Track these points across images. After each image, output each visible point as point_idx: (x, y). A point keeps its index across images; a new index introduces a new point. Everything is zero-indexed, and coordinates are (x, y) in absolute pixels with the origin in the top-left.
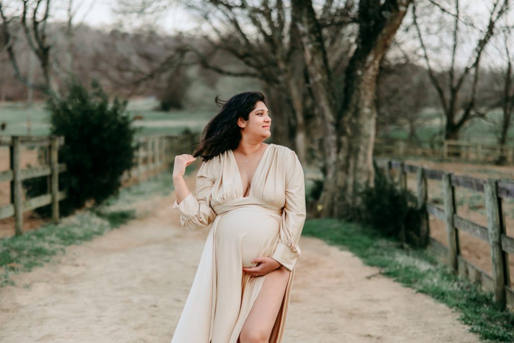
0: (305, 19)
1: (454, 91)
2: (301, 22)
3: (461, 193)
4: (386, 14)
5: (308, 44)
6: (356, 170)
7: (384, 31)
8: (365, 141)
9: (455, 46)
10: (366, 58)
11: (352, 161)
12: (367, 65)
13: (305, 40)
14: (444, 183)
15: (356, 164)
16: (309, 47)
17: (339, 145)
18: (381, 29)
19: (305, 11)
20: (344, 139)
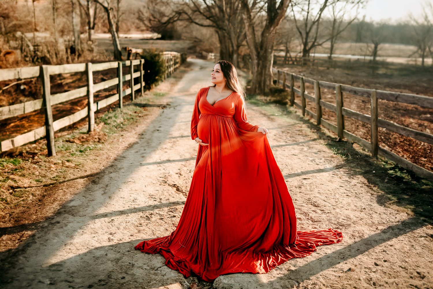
0: (246, 13)
1: (307, 34)
2: (244, 14)
3: (307, 84)
4: (279, 11)
5: (247, 23)
6: (265, 74)
7: (278, 18)
8: (269, 63)
9: (309, 4)
10: (270, 29)
11: (263, 71)
12: (270, 32)
13: (245, 21)
14: (301, 81)
15: (265, 72)
16: (247, 25)
17: (258, 65)
18: (277, 17)
19: (246, 10)
20: (261, 62)
